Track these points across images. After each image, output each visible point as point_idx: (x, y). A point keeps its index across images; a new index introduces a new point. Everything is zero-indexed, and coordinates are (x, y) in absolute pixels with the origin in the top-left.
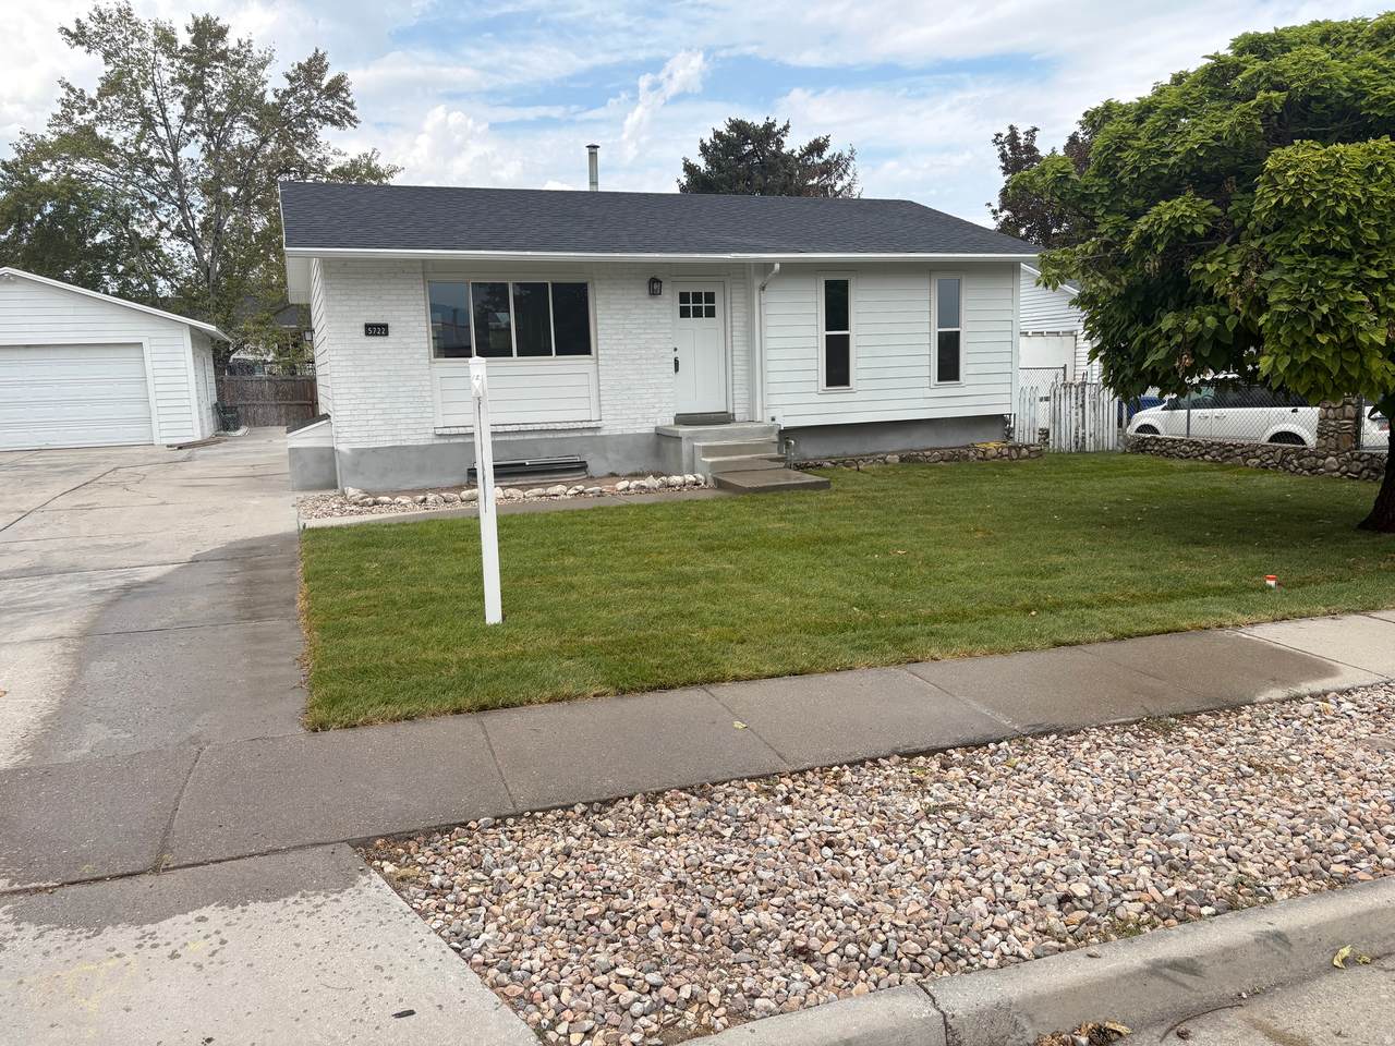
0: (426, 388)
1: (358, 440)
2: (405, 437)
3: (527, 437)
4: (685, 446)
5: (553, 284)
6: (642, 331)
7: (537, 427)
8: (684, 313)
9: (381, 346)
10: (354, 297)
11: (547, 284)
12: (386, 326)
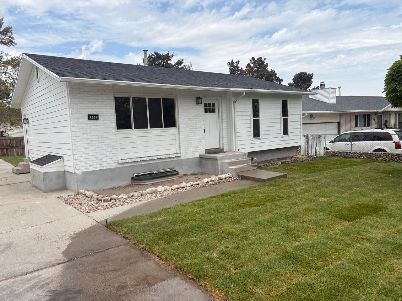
0: (114, 143)
1: (85, 168)
2: (105, 165)
3: (155, 162)
4: (219, 162)
5: (163, 99)
6: (194, 118)
7: (159, 157)
8: (206, 111)
9: (95, 125)
10: (83, 102)
11: (160, 98)
12: (97, 116)
